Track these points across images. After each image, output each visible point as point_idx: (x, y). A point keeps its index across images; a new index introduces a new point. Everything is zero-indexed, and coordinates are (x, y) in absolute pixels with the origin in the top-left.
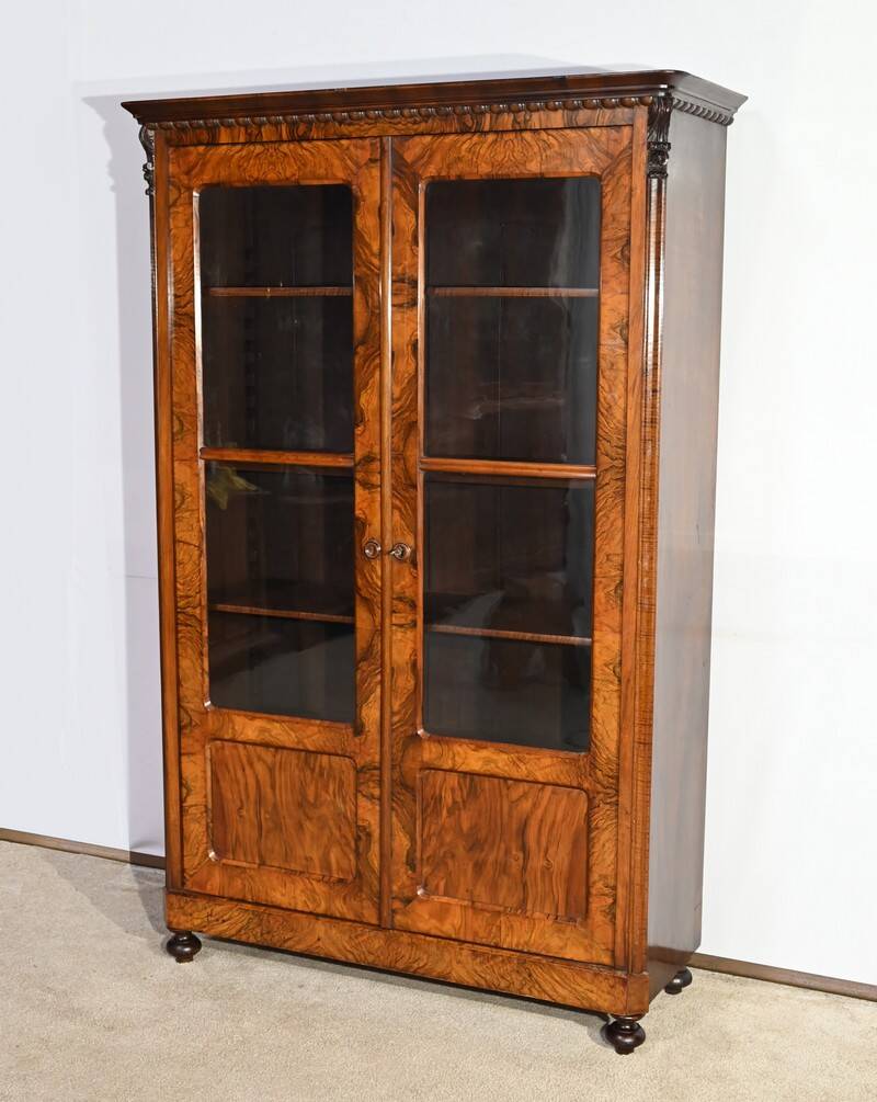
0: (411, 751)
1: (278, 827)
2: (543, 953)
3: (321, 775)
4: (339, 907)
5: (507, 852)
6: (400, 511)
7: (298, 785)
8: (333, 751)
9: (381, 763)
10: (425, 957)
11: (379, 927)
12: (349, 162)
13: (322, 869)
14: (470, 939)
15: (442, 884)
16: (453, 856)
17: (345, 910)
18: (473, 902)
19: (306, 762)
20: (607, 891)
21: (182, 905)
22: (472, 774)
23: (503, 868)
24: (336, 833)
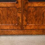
0: (26, 5)
1: (4, 19)
3: (11, 10)
4: (15, 28)
5: (41, 17)
7: (7, 12)
9: (21, 7)
11: (21, 30)
15: (31, 23)
16: (32, 19)
19: (8, 9)
23: (40, 19)
24: (14, 18)
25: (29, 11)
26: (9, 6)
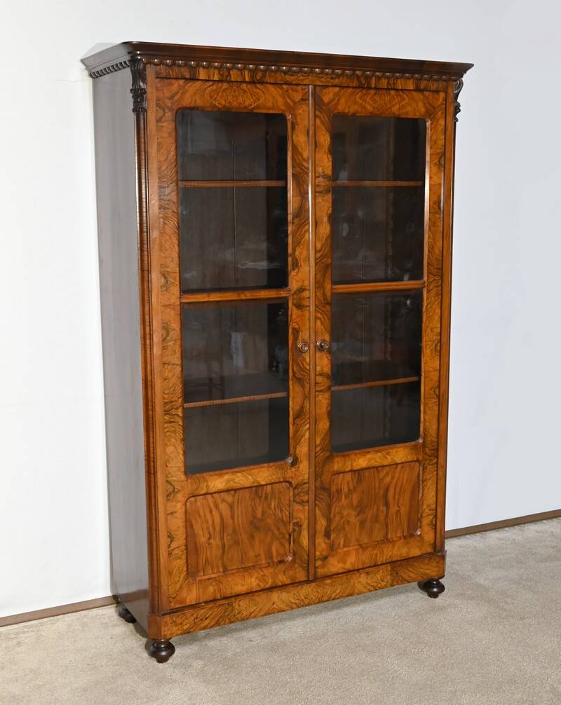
0: (327, 466)
1: (237, 543)
2: (399, 559)
4: (281, 579)
5: (378, 509)
6: (320, 319)
7: (250, 509)
8: (277, 481)
9: (309, 478)
10: (340, 587)
11: (307, 581)
12: (289, 100)
13: (266, 559)
14: (360, 567)
16: (348, 523)
17: (285, 579)
18: (360, 545)
19: (256, 492)
20: (430, 512)
21: (174, 619)
22: (358, 470)
23: (375, 519)
24: (276, 533)
25: (334, 488)
26: (263, 483)
